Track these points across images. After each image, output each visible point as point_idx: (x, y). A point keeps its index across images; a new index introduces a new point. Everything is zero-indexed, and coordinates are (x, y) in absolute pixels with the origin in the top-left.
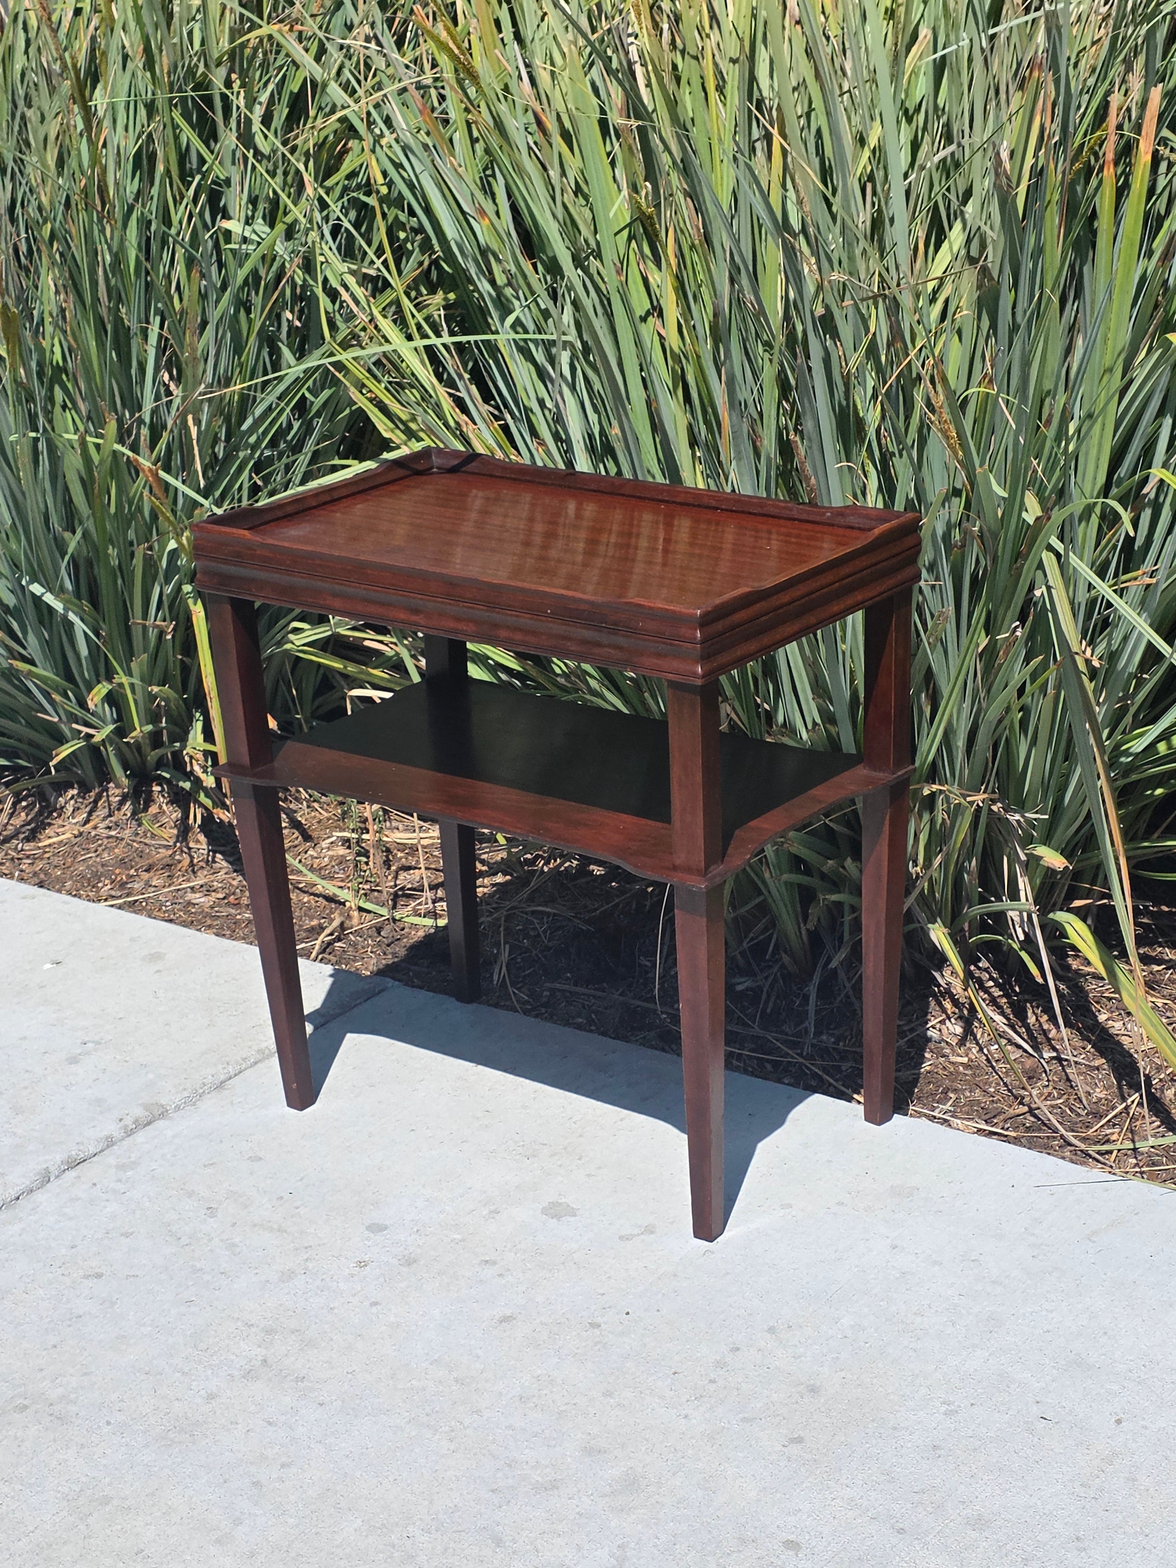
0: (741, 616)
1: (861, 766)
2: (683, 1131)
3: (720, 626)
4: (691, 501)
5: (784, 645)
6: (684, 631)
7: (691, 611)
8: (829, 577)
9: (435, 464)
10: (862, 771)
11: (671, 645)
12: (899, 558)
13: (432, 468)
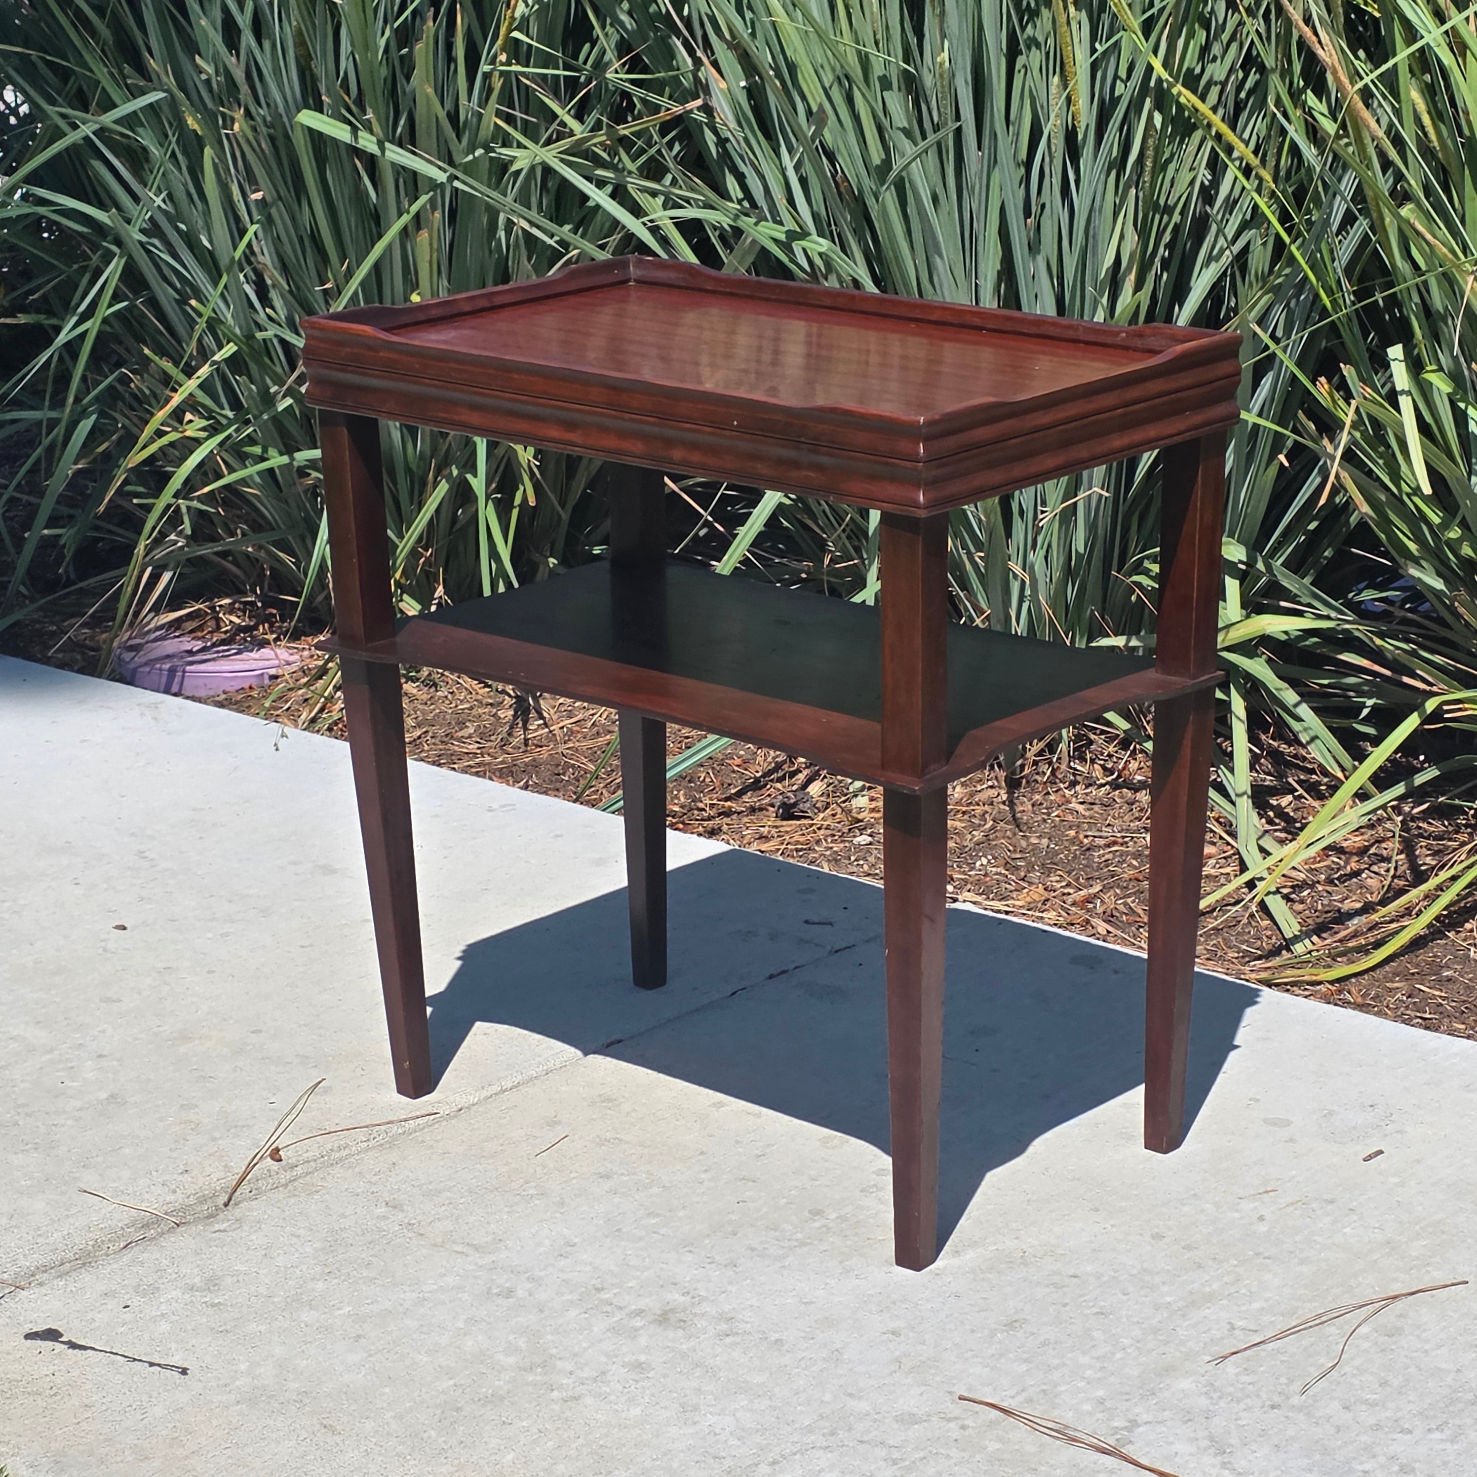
0: (982, 433)
1: (1153, 670)
2: (887, 1152)
3: (951, 442)
4: (950, 318)
5: (1042, 481)
6: (903, 445)
7: (913, 418)
8: (1109, 399)
9: (633, 277)
10: (1152, 674)
11: (887, 464)
12: (1209, 388)
13: (629, 280)
